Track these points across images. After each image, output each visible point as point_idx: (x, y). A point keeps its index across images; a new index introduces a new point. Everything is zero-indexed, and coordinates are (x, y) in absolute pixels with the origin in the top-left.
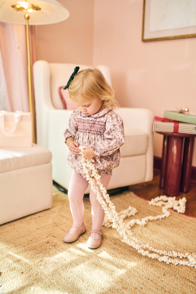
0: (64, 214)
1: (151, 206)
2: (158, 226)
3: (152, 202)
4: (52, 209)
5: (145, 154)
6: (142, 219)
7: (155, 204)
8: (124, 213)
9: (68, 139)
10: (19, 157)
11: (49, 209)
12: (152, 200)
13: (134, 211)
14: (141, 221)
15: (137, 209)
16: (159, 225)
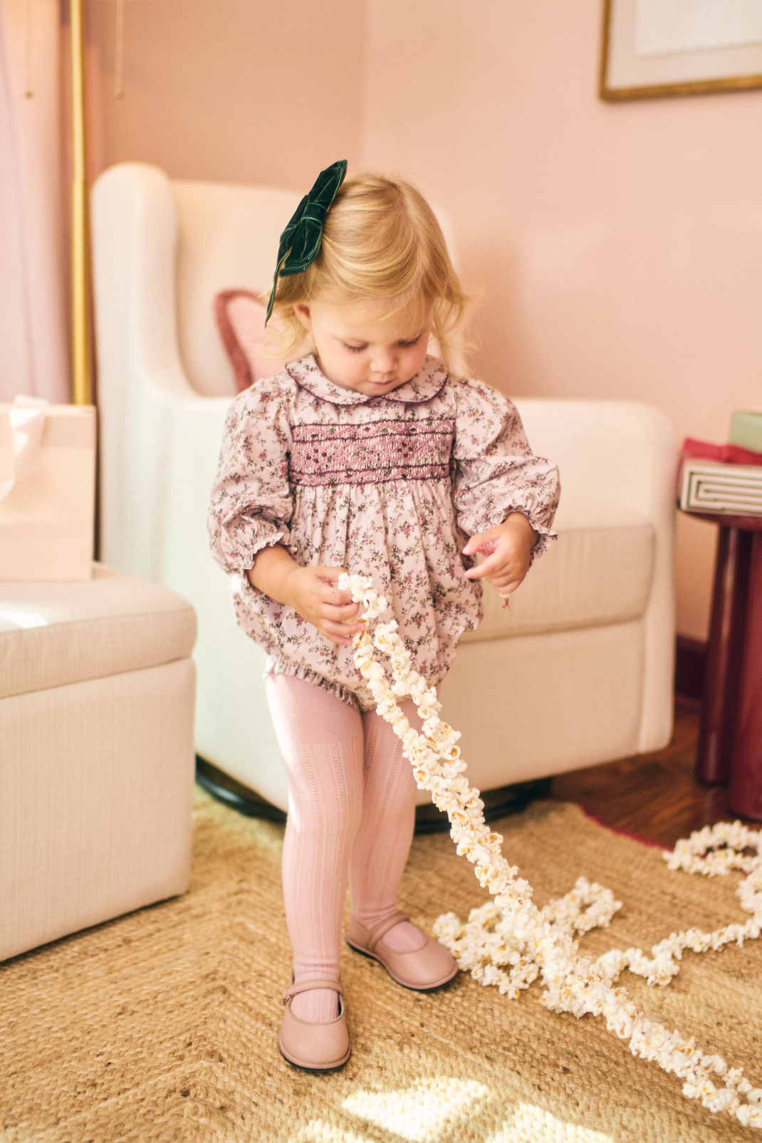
0: (251, 926)
1: (680, 877)
2: (739, 986)
3: (684, 854)
4: (191, 901)
5: (638, 617)
6: (656, 949)
7: (699, 865)
8: (560, 916)
9: (263, 559)
10: (31, 632)
11: (174, 899)
12: (681, 844)
13: (605, 903)
14: (649, 955)
15: (617, 895)
16: (741, 976)
